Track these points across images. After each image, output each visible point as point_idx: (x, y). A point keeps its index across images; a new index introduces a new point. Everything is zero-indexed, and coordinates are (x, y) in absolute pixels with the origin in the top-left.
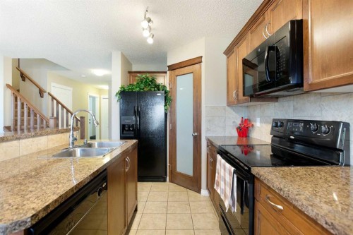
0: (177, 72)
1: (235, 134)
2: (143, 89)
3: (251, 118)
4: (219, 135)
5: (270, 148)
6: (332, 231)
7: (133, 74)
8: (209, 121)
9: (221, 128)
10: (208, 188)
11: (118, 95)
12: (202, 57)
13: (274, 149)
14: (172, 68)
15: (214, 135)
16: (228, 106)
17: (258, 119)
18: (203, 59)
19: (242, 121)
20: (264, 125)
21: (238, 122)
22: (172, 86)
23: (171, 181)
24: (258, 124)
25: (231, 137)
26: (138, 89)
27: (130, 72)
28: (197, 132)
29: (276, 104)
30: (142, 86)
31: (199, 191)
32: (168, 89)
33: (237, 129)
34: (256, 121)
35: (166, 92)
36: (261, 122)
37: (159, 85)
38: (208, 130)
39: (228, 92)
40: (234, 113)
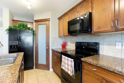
0: (39, 23)
1: (61, 47)
2: (22, 29)
3: (66, 42)
4: (56, 48)
5: (75, 51)
6: (120, 74)
7: (15, 21)
8: (53, 43)
9: (56, 45)
10: (53, 68)
11: (7, 31)
12: (50, 19)
13: (76, 51)
14: (36, 21)
15: (54, 48)
16: (59, 37)
17: (69, 42)
18: (50, 20)
19: (63, 43)
20: (72, 44)
21: (62, 43)
22: (36, 29)
23: (36, 68)
24: (69, 44)
25: (60, 48)
26: (19, 29)
27: (13, 20)
28: (48, 47)
29: (76, 37)
30: (21, 27)
31: (49, 70)
32: (34, 30)
33: (62, 45)
34: (68, 43)
35: (33, 31)
36: (70, 43)
37: (29, 28)
38: (52, 46)
39: (59, 33)
40: (60, 40)
